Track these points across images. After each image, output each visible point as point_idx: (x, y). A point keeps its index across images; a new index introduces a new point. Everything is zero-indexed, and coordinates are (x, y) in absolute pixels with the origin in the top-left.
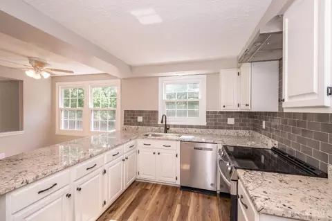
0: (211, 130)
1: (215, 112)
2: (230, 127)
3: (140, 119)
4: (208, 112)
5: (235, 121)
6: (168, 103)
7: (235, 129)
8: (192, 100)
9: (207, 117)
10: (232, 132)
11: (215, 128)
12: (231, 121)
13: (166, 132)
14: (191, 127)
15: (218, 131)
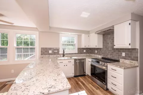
0: (79, 55)
1: (80, 48)
2: (84, 53)
3: (50, 52)
4: (78, 48)
5: (86, 51)
6: (63, 45)
7: (86, 53)
8: (72, 43)
9: (78, 50)
10: (85, 55)
11: (80, 54)
12: (85, 51)
13: (63, 56)
14: (73, 54)
15: (81, 55)
